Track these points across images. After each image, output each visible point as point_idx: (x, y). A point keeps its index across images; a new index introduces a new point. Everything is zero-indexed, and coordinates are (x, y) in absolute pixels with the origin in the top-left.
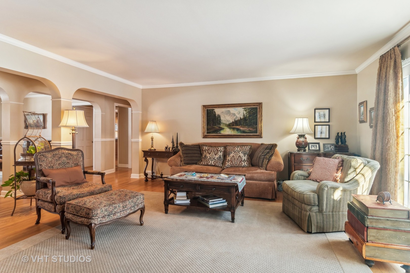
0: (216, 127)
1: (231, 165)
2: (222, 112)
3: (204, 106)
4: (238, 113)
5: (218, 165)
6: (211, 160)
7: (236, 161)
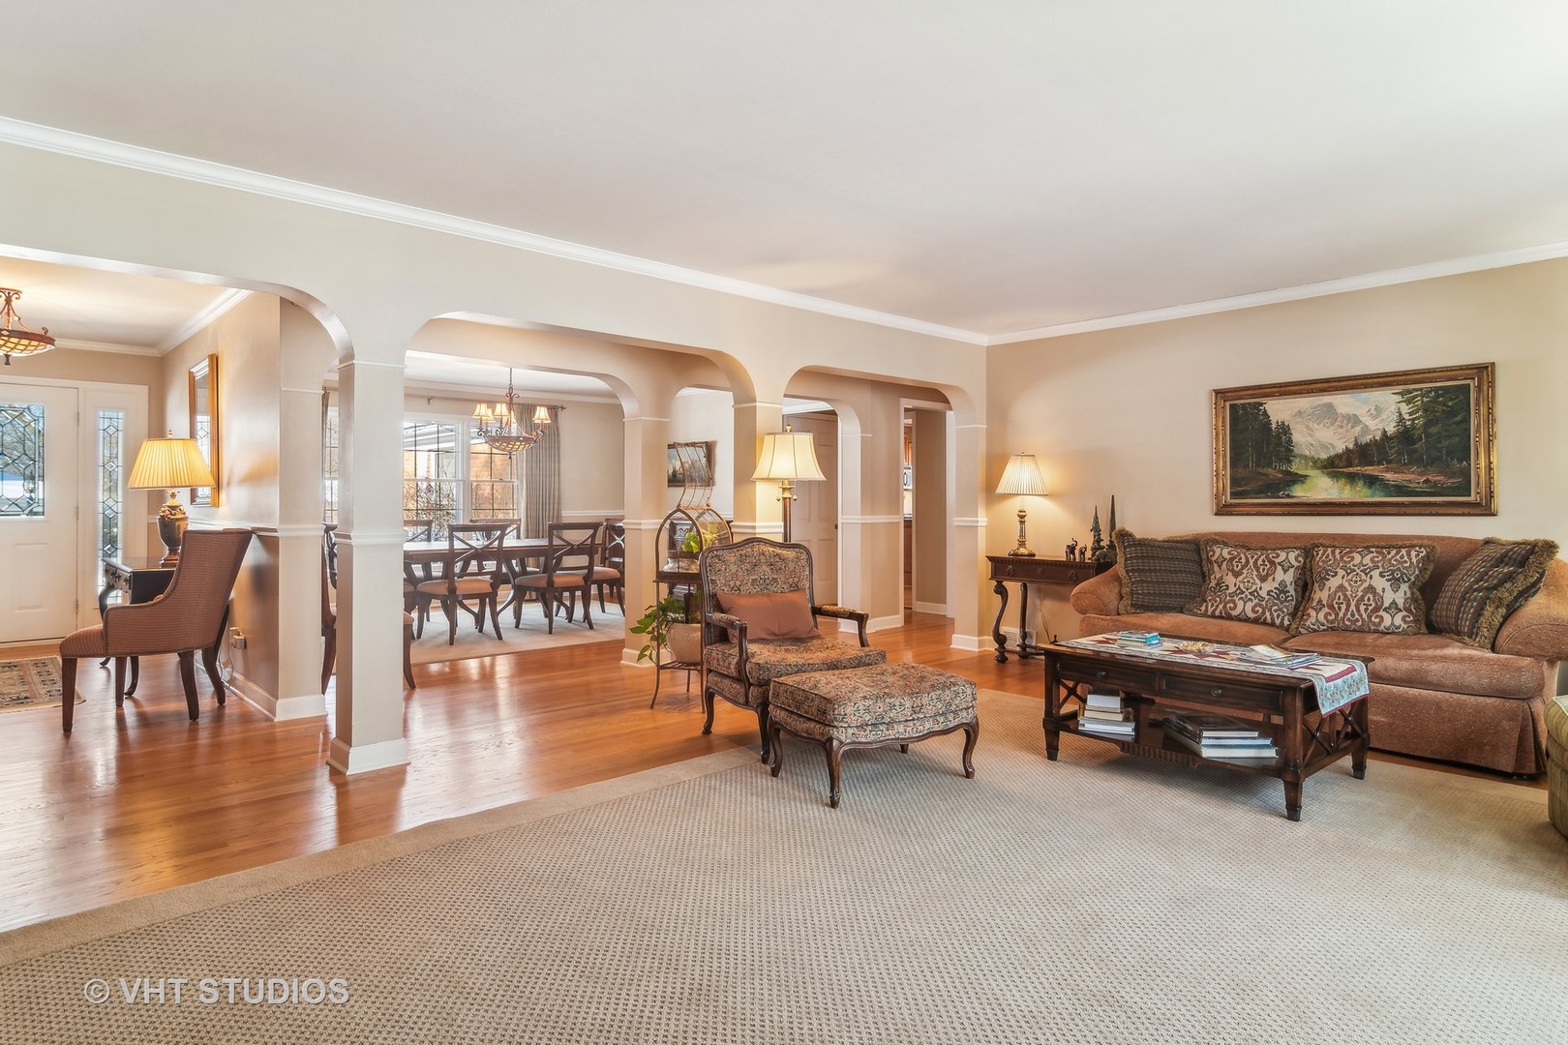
0: (1273, 473)
1: (1332, 622)
2: (1300, 413)
3: (1221, 394)
4: (1373, 412)
5: (1272, 619)
6: (1241, 598)
7: (1353, 607)
